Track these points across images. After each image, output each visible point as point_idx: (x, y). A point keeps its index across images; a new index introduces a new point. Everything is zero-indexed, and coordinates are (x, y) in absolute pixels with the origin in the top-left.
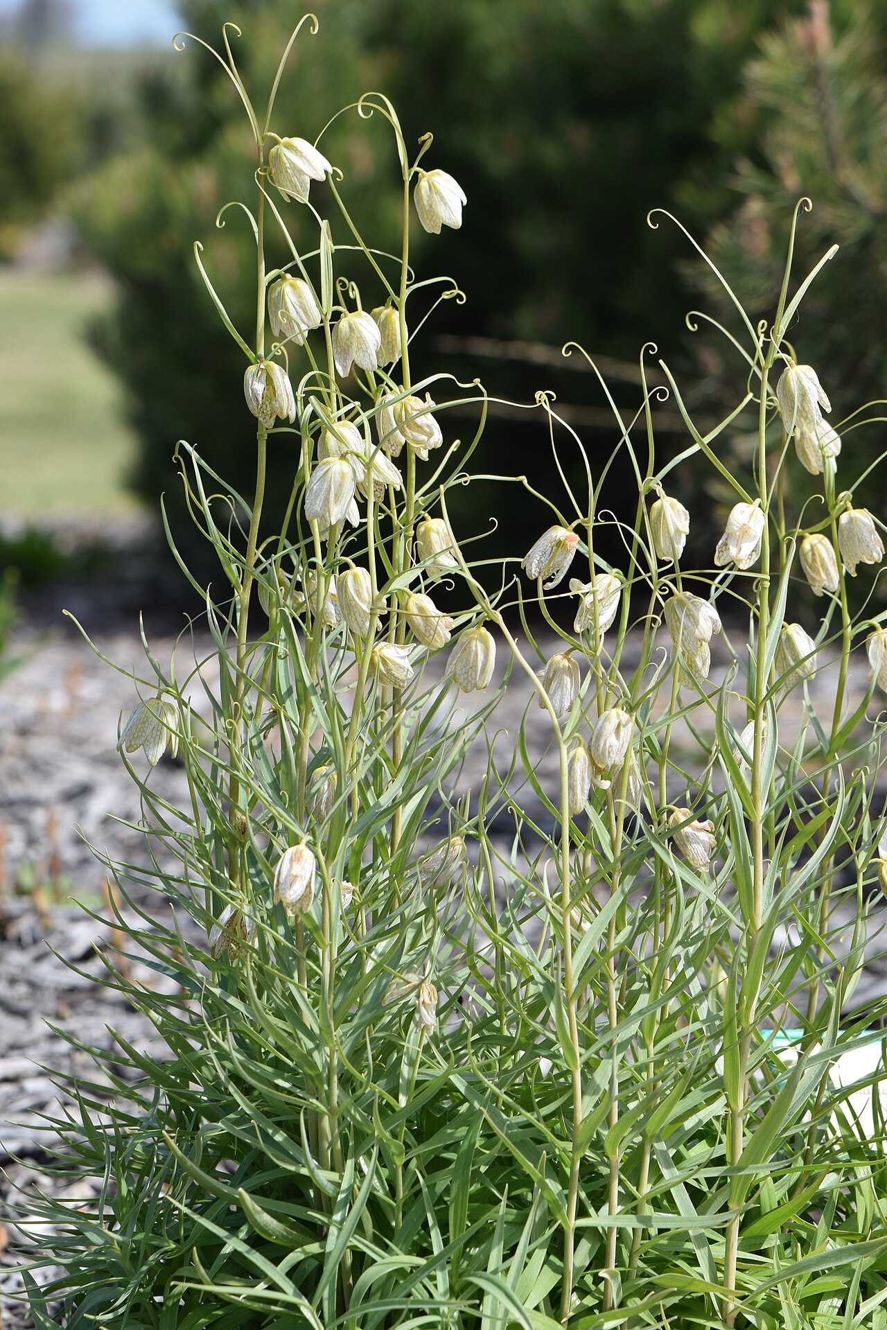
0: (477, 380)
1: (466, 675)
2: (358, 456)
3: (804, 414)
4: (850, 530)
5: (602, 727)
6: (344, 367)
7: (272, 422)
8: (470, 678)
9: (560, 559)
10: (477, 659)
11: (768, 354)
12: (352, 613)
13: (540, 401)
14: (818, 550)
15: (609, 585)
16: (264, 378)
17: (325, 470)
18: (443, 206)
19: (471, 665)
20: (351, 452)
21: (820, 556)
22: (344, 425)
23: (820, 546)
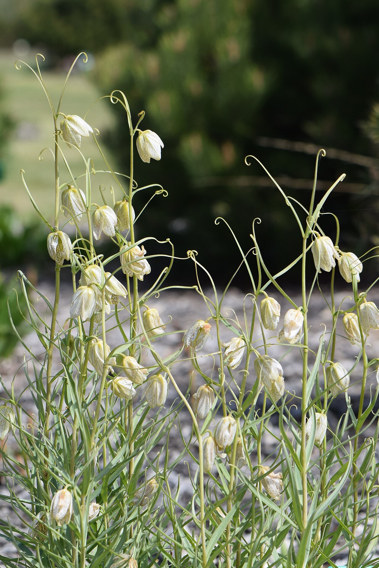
0: (168, 239)
1: (152, 400)
2: (97, 285)
3: (325, 262)
4: (365, 313)
5: (221, 426)
6: (98, 235)
7: (62, 262)
8: (154, 401)
9: (201, 337)
10: (157, 391)
11: (306, 231)
12: (98, 365)
13: (190, 256)
14: (351, 321)
15: (239, 343)
16: (57, 240)
17: (80, 293)
18: (151, 149)
19: (154, 394)
20: (93, 283)
21: (352, 324)
22: (94, 267)
23: (353, 320)
